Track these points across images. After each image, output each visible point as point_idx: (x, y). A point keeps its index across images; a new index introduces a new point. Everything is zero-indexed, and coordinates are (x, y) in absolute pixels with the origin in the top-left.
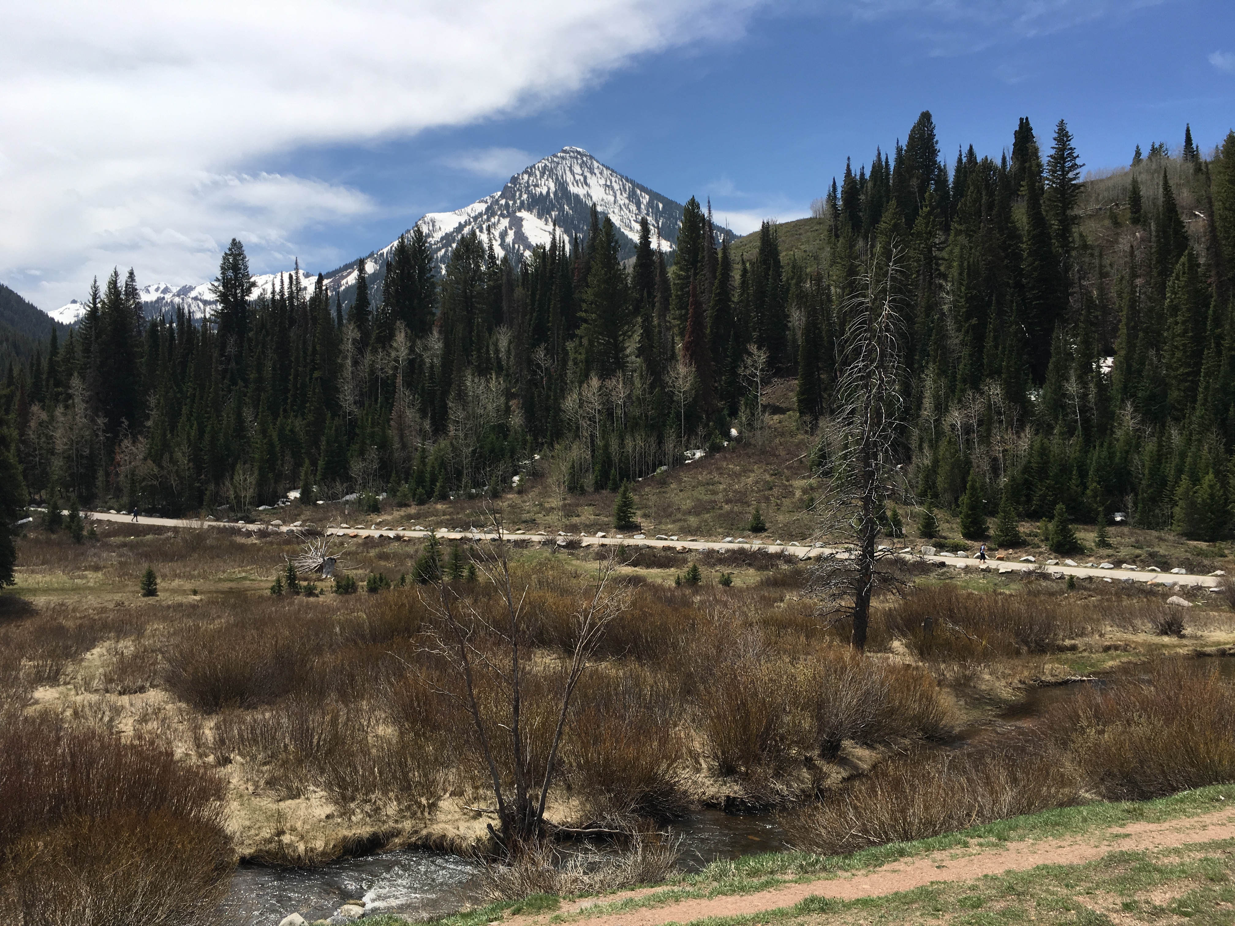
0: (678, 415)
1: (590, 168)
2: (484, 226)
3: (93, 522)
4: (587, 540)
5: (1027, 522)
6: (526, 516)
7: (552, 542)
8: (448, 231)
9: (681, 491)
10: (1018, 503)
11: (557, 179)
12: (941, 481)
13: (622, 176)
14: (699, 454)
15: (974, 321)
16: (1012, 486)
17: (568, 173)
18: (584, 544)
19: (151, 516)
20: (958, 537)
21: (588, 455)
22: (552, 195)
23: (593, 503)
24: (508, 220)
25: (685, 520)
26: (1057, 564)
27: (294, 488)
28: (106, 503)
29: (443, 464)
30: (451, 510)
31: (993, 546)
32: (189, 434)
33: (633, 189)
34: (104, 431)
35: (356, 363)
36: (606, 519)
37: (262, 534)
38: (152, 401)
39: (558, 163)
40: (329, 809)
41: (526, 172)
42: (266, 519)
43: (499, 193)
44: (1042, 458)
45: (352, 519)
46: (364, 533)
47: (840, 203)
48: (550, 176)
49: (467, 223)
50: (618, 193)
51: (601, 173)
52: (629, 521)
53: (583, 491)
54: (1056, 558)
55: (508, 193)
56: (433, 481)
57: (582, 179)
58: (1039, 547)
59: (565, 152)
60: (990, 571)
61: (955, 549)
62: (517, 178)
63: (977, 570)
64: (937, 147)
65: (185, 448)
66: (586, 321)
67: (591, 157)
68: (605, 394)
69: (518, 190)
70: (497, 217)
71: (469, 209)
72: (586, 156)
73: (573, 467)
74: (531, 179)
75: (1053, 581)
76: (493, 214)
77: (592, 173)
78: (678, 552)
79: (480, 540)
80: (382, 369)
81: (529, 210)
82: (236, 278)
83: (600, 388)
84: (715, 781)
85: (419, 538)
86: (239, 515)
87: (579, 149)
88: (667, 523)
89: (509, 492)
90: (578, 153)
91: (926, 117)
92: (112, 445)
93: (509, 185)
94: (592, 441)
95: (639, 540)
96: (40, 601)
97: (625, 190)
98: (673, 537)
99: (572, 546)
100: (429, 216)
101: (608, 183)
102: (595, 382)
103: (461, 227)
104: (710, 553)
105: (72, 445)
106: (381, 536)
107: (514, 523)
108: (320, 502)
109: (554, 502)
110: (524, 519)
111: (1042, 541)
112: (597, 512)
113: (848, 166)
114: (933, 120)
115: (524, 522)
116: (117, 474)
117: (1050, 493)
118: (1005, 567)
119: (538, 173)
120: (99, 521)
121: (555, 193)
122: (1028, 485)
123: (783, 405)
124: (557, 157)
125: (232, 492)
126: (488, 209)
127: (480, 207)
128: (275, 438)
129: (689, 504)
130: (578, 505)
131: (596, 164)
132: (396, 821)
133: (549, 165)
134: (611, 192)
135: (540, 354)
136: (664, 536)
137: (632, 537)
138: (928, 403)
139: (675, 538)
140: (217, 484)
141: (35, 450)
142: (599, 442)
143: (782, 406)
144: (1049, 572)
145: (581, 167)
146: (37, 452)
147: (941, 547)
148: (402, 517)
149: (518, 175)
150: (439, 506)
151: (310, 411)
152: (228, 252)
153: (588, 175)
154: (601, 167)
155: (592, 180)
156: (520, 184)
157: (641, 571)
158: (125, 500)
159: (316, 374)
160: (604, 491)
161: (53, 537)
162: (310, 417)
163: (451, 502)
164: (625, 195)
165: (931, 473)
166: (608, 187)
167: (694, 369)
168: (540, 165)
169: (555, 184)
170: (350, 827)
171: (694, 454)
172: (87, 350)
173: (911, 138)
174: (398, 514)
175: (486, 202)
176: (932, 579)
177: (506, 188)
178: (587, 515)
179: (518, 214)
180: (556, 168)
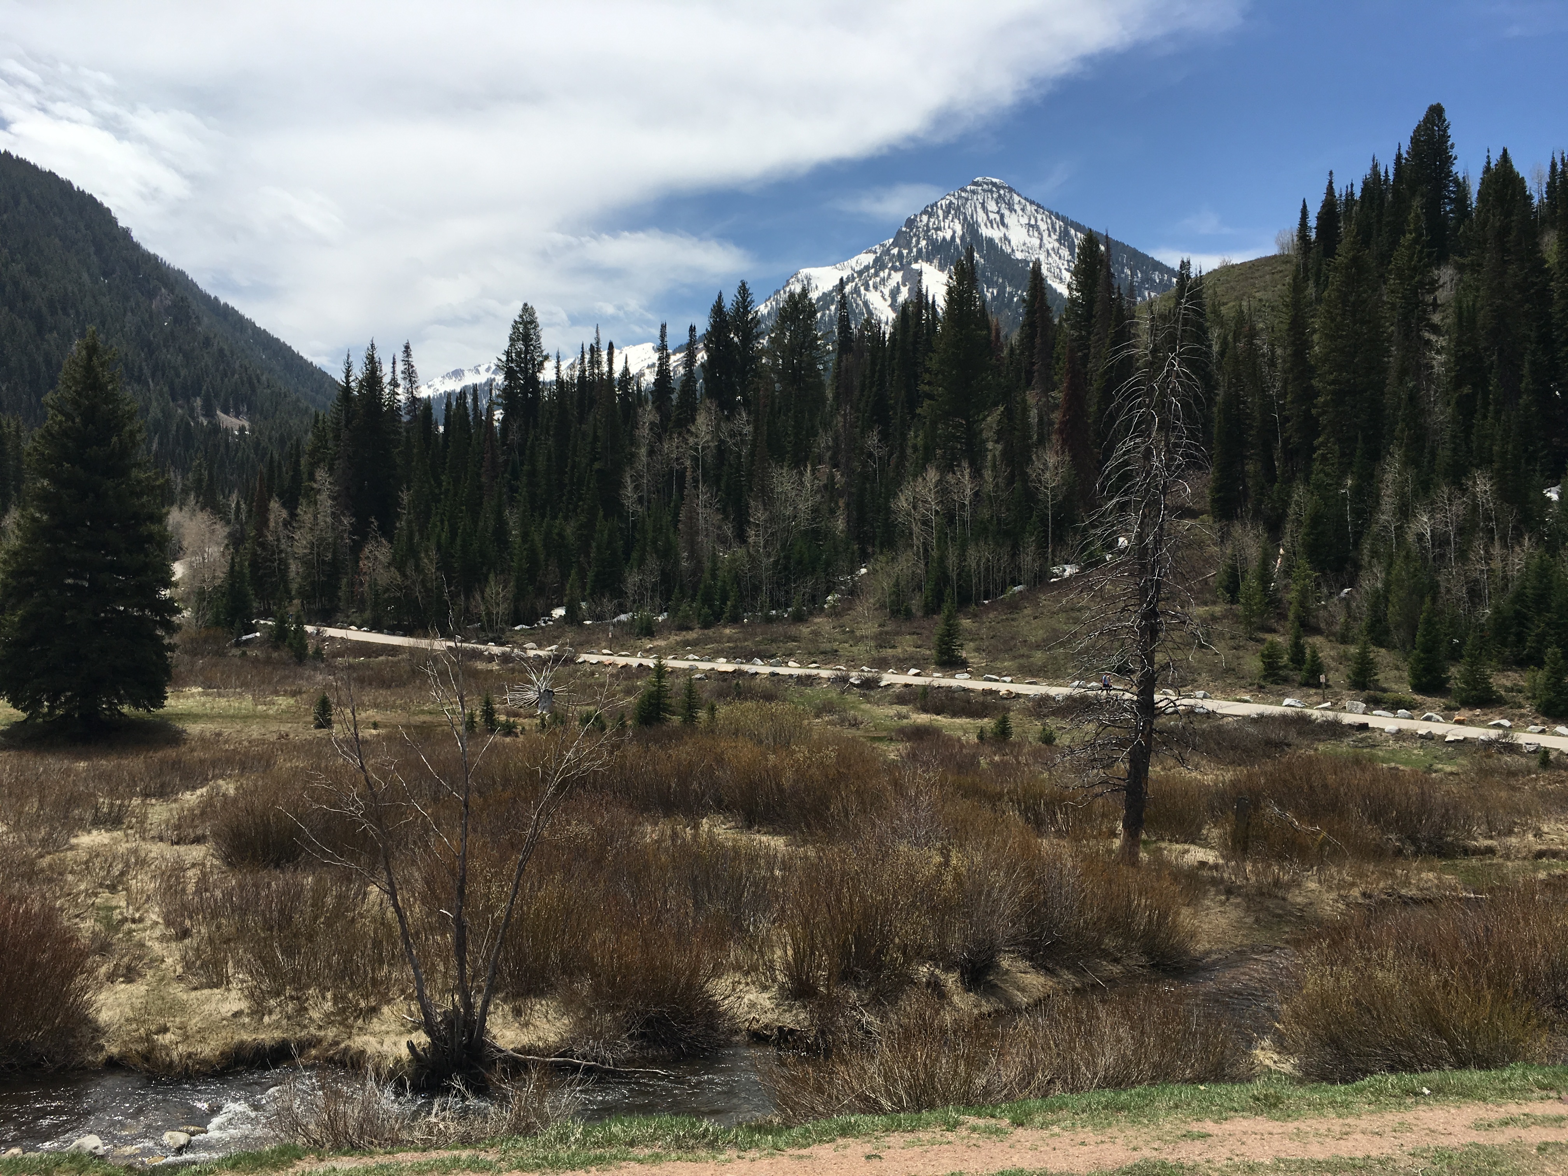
0: (1043, 520)
1: (1009, 204)
2: (871, 283)
3: (325, 640)
4: (889, 678)
5: (1516, 672)
6: (826, 646)
7: (845, 679)
8: (826, 291)
9: (1035, 618)
10: (1504, 643)
11: (965, 219)
12: (1393, 613)
13: (1051, 213)
14: (1069, 570)
15: (1467, 390)
16: (1495, 620)
17: (980, 211)
18: (883, 684)
19: (394, 634)
20: (1405, 691)
21: (920, 570)
22: (958, 241)
23: (918, 631)
24: (901, 274)
25: (1029, 657)
26: (1543, 732)
27: (558, 606)
28: (348, 617)
29: (737, 579)
30: (741, 636)
31: (1453, 704)
32: (439, 536)
33: (1066, 229)
34: (350, 533)
35: (651, 453)
36: (928, 652)
37: (505, 658)
38: (405, 497)
39: (967, 199)
40: (243, 1005)
41: (925, 212)
42: (520, 642)
43: (891, 240)
44: (1541, 582)
45: (617, 645)
46: (621, 661)
47: (1313, 235)
48: (956, 216)
49: (851, 279)
50: (1045, 234)
51: (1023, 210)
52: (953, 656)
53: (909, 615)
54: (1544, 723)
55: (901, 239)
56: (724, 599)
57: (998, 219)
58: (1521, 707)
59: (976, 184)
60: (1433, 739)
61: (1394, 706)
62: (915, 220)
63: (1413, 736)
64: (1453, 153)
65: (433, 553)
66: (931, 397)
67: (1011, 190)
68: (943, 490)
69: (915, 235)
70: (887, 271)
71: (853, 262)
72: (1004, 188)
73: (897, 584)
74: (932, 220)
75: (1522, 755)
76: (883, 267)
77: (1012, 209)
78: (1002, 698)
79: (757, 673)
80: (677, 459)
81: (929, 260)
82: (527, 352)
83: (939, 482)
84: (778, 1005)
85: (684, 670)
86: (490, 635)
87: (994, 180)
88: (1004, 660)
89: (819, 615)
90: (994, 184)
91: (1436, 113)
92: (356, 549)
93: (904, 229)
94: (926, 550)
95: (961, 681)
96: (194, 729)
97: (1055, 230)
98: (1005, 679)
99: (869, 684)
100: (804, 272)
101: (1033, 222)
102: (932, 475)
103: (842, 284)
104: (1044, 700)
105: (312, 548)
106: (640, 665)
107: (810, 654)
108: (588, 622)
109: (869, 629)
110: (821, 649)
111: (1528, 698)
112: (919, 643)
113: (1331, 183)
114: (1448, 115)
115: (824, 653)
116: (361, 584)
117: (1552, 632)
118: (1454, 732)
119: (940, 212)
120: (332, 638)
121: (963, 238)
122: (1521, 619)
123: (1196, 507)
124: (966, 191)
125: (482, 608)
126: (876, 261)
127: (867, 259)
128: (539, 545)
129: (1041, 634)
130: (897, 633)
131: (1016, 198)
132: (320, 1028)
133: (956, 202)
134: (1036, 234)
135: (873, 440)
136: (994, 677)
137: (953, 676)
138: (1388, 503)
139: (1008, 679)
140: (467, 598)
141: (273, 553)
142: (935, 553)
143: (1194, 507)
144: (1520, 742)
145: (997, 203)
146: (276, 556)
147: (1374, 703)
148: (677, 643)
149: (916, 216)
150: (727, 631)
151: (583, 510)
152: (518, 319)
153: (1006, 213)
154: (1023, 201)
155: (1010, 219)
156: (918, 228)
157: (941, 720)
158: (367, 614)
159: (597, 466)
160: (935, 616)
161: (275, 655)
162: (583, 518)
163: (743, 626)
164: (1054, 237)
165: (1380, 600)
166: (1032, 227)
167: (1068, 458)
168: (943, 202)
169: (963, 226)
170: (256, 1030)
171: (1065, 570)
172: (337, 437)
173: (1415, 140)
174: (674, 638)
175: (875, 252)
176: (1345, 747)
177: (900, 232)
178: (906, 645)
179: (915, 266)
180: (964, 205)
